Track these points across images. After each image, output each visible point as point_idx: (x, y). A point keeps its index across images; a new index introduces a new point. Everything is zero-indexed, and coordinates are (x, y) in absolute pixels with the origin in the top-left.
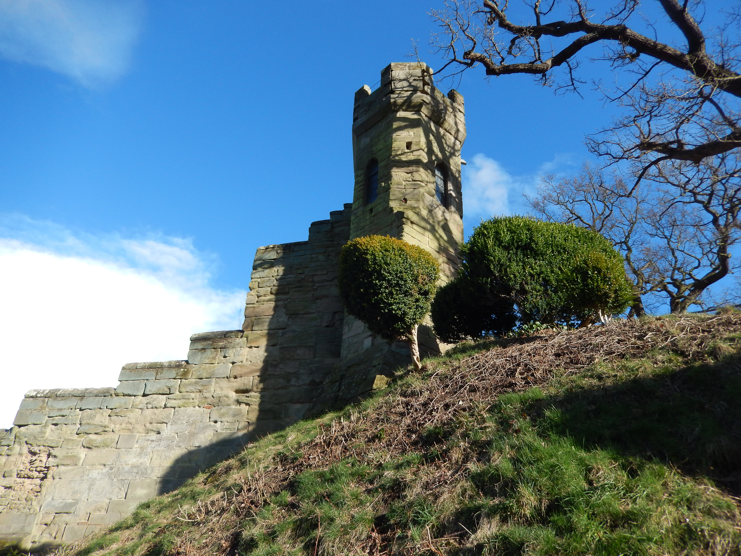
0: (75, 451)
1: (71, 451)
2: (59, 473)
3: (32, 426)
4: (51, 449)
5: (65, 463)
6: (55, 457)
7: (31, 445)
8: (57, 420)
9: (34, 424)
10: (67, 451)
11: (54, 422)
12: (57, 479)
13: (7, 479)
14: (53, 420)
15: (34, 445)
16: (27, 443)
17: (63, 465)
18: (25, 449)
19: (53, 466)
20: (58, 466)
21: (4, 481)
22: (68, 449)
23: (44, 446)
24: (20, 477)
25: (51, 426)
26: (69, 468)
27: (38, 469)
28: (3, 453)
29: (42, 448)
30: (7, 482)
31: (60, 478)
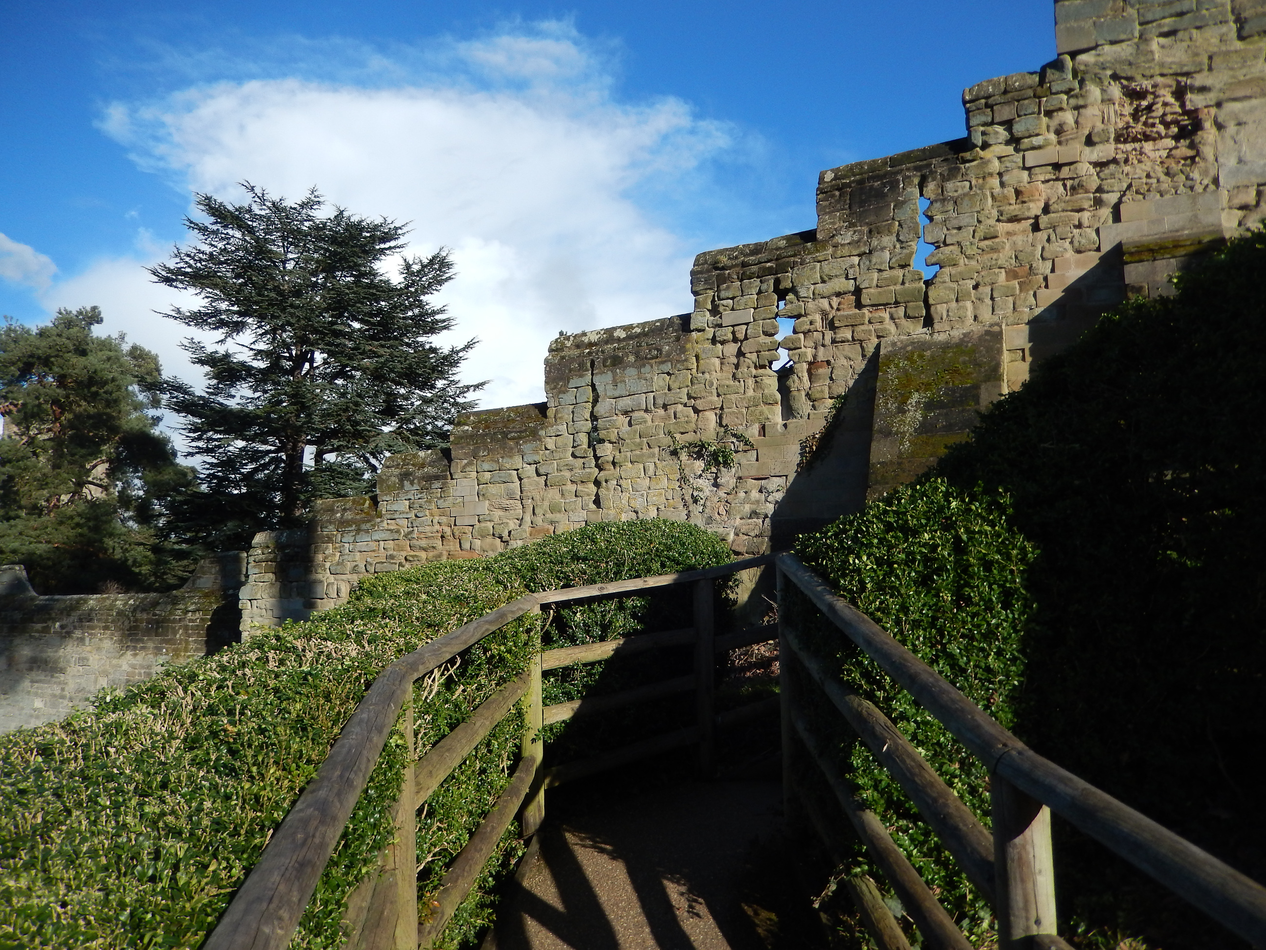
0: (1253, 70)
1: (1244, 71)
2: (1234, 115)
3: (1107, 48)
4: (1180, 78)
5: (1240, 93)
6: (1203, 89)
7: (1130, 79)
8: (1168, 23)
9: (1113, 43)
10: (1231, 73)
11: (1166, 29)
12: (1232, 128)
13: (1099, 147)
14: (1160, 26)
15: (1138, 77)
16: (1115, 77)
17: (1235, 100)
18: (1116, 91)
19: (1206, 107)
20: (1219, 105)
21: (1092, 152)
22: (1232, 69)
23: (1162, 75)
24: (1125, 142)
25: (1156, 39)
26: (1254, 102)
27: (1169, 118)
28: (1064, 105)
29: (1159, 80)
30: (1101, 154)
31: (1239, 124)
